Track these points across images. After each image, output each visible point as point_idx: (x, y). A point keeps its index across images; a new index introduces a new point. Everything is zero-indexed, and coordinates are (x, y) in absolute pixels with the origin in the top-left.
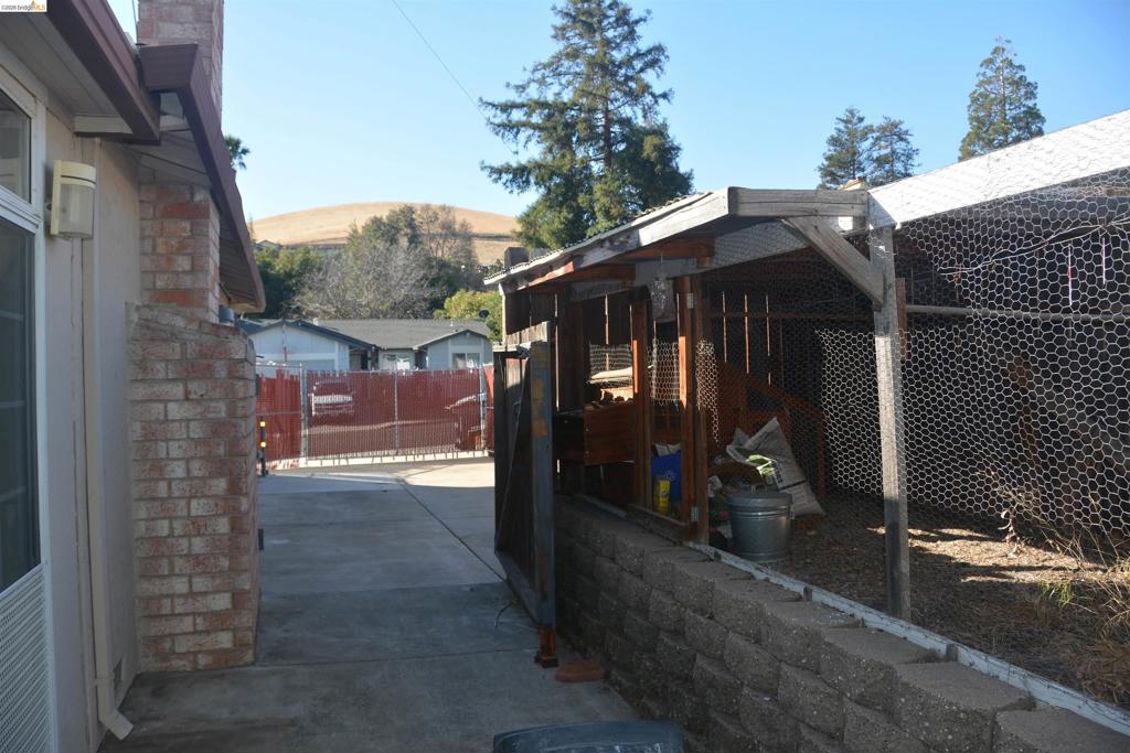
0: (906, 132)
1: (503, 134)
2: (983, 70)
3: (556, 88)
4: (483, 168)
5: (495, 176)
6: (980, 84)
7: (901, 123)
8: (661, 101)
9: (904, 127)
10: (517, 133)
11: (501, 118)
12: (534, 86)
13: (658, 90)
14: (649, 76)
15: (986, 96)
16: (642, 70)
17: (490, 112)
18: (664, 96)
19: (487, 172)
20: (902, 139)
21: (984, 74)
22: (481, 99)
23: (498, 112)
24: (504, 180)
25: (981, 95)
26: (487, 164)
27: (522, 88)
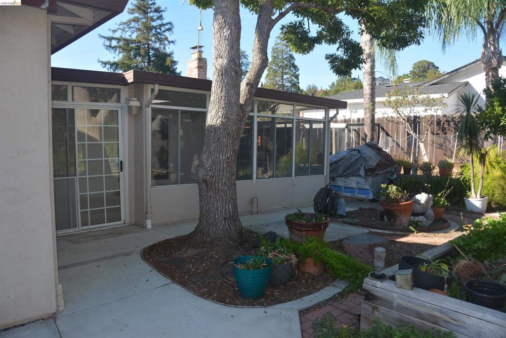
0: (247, 55)
1: (109, 50)
2: (277, 39)
3: (129, 33)
4: (99, 62)
5: (104, 65)
6: (275, 45)
7: (245, 52)
8: (171, 44)
9: (246, 53)
10: (116, 50)
11: (108, 43)
12: (120, 31)
13: (170, 39)
14: (167, 34)
15: (277, 49)
16: (164, 31)
17: (103, 40)
18: (172, 42)
19: (101, 63)
20: (245, 58)
21: (277, 41)
22: (99, 34)
23: (106, 40)
24: (107, 67)
25: (276, 48)
26: (101, 60)
27: (115, 31)
